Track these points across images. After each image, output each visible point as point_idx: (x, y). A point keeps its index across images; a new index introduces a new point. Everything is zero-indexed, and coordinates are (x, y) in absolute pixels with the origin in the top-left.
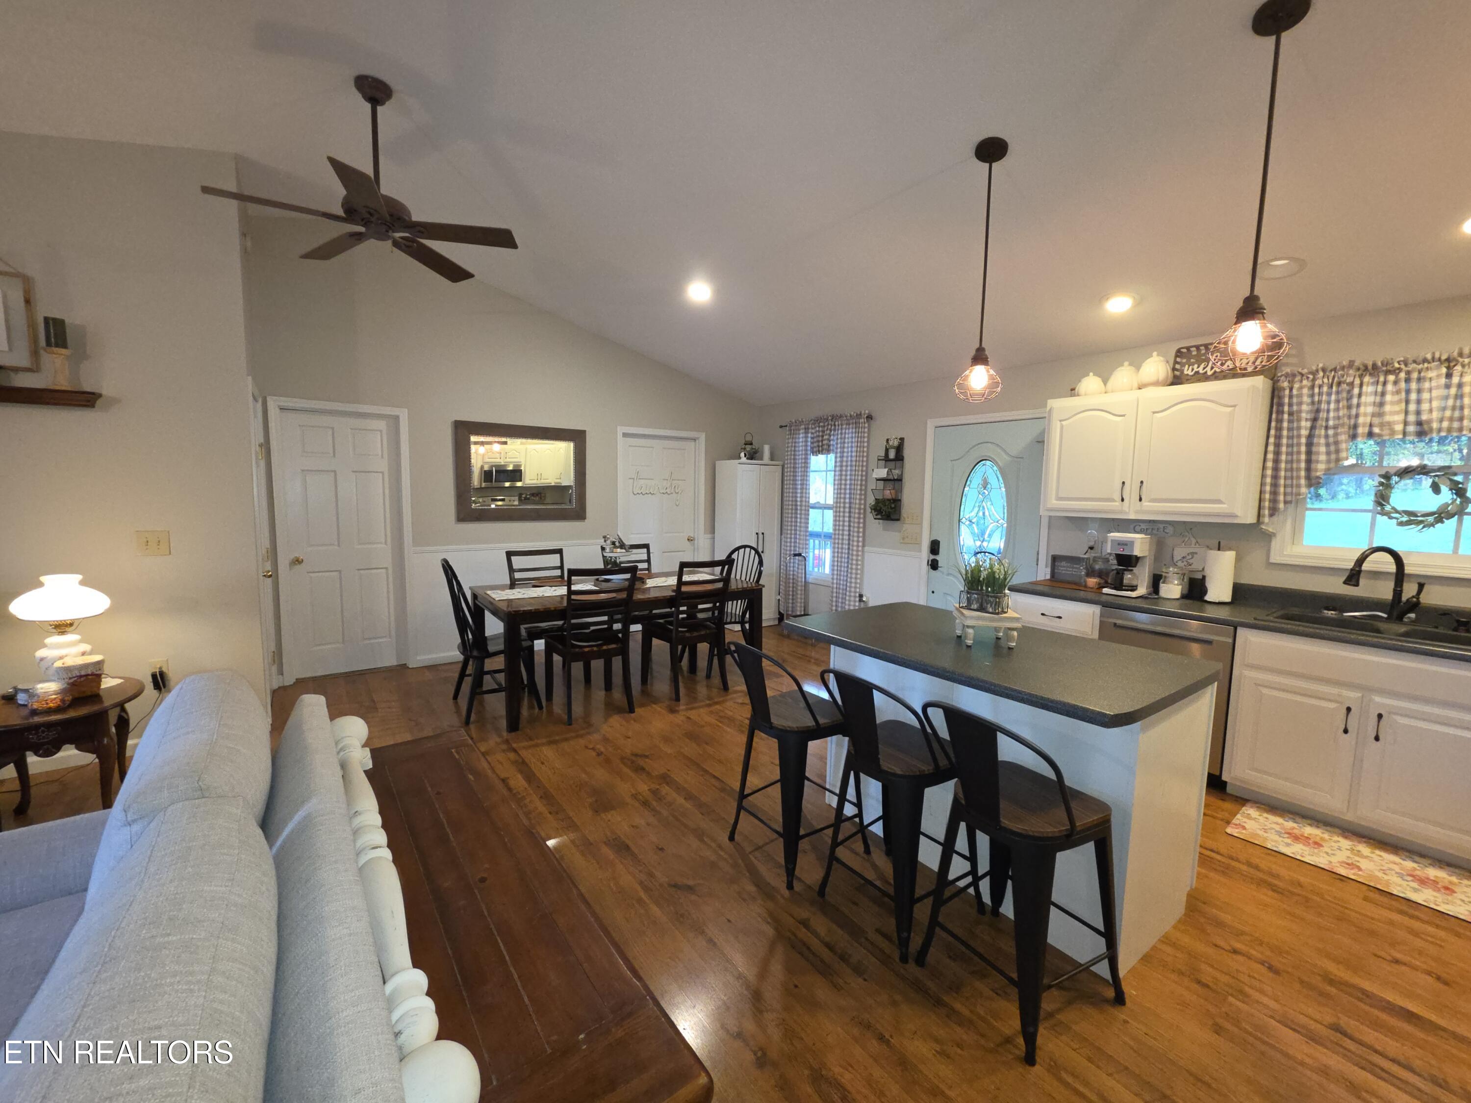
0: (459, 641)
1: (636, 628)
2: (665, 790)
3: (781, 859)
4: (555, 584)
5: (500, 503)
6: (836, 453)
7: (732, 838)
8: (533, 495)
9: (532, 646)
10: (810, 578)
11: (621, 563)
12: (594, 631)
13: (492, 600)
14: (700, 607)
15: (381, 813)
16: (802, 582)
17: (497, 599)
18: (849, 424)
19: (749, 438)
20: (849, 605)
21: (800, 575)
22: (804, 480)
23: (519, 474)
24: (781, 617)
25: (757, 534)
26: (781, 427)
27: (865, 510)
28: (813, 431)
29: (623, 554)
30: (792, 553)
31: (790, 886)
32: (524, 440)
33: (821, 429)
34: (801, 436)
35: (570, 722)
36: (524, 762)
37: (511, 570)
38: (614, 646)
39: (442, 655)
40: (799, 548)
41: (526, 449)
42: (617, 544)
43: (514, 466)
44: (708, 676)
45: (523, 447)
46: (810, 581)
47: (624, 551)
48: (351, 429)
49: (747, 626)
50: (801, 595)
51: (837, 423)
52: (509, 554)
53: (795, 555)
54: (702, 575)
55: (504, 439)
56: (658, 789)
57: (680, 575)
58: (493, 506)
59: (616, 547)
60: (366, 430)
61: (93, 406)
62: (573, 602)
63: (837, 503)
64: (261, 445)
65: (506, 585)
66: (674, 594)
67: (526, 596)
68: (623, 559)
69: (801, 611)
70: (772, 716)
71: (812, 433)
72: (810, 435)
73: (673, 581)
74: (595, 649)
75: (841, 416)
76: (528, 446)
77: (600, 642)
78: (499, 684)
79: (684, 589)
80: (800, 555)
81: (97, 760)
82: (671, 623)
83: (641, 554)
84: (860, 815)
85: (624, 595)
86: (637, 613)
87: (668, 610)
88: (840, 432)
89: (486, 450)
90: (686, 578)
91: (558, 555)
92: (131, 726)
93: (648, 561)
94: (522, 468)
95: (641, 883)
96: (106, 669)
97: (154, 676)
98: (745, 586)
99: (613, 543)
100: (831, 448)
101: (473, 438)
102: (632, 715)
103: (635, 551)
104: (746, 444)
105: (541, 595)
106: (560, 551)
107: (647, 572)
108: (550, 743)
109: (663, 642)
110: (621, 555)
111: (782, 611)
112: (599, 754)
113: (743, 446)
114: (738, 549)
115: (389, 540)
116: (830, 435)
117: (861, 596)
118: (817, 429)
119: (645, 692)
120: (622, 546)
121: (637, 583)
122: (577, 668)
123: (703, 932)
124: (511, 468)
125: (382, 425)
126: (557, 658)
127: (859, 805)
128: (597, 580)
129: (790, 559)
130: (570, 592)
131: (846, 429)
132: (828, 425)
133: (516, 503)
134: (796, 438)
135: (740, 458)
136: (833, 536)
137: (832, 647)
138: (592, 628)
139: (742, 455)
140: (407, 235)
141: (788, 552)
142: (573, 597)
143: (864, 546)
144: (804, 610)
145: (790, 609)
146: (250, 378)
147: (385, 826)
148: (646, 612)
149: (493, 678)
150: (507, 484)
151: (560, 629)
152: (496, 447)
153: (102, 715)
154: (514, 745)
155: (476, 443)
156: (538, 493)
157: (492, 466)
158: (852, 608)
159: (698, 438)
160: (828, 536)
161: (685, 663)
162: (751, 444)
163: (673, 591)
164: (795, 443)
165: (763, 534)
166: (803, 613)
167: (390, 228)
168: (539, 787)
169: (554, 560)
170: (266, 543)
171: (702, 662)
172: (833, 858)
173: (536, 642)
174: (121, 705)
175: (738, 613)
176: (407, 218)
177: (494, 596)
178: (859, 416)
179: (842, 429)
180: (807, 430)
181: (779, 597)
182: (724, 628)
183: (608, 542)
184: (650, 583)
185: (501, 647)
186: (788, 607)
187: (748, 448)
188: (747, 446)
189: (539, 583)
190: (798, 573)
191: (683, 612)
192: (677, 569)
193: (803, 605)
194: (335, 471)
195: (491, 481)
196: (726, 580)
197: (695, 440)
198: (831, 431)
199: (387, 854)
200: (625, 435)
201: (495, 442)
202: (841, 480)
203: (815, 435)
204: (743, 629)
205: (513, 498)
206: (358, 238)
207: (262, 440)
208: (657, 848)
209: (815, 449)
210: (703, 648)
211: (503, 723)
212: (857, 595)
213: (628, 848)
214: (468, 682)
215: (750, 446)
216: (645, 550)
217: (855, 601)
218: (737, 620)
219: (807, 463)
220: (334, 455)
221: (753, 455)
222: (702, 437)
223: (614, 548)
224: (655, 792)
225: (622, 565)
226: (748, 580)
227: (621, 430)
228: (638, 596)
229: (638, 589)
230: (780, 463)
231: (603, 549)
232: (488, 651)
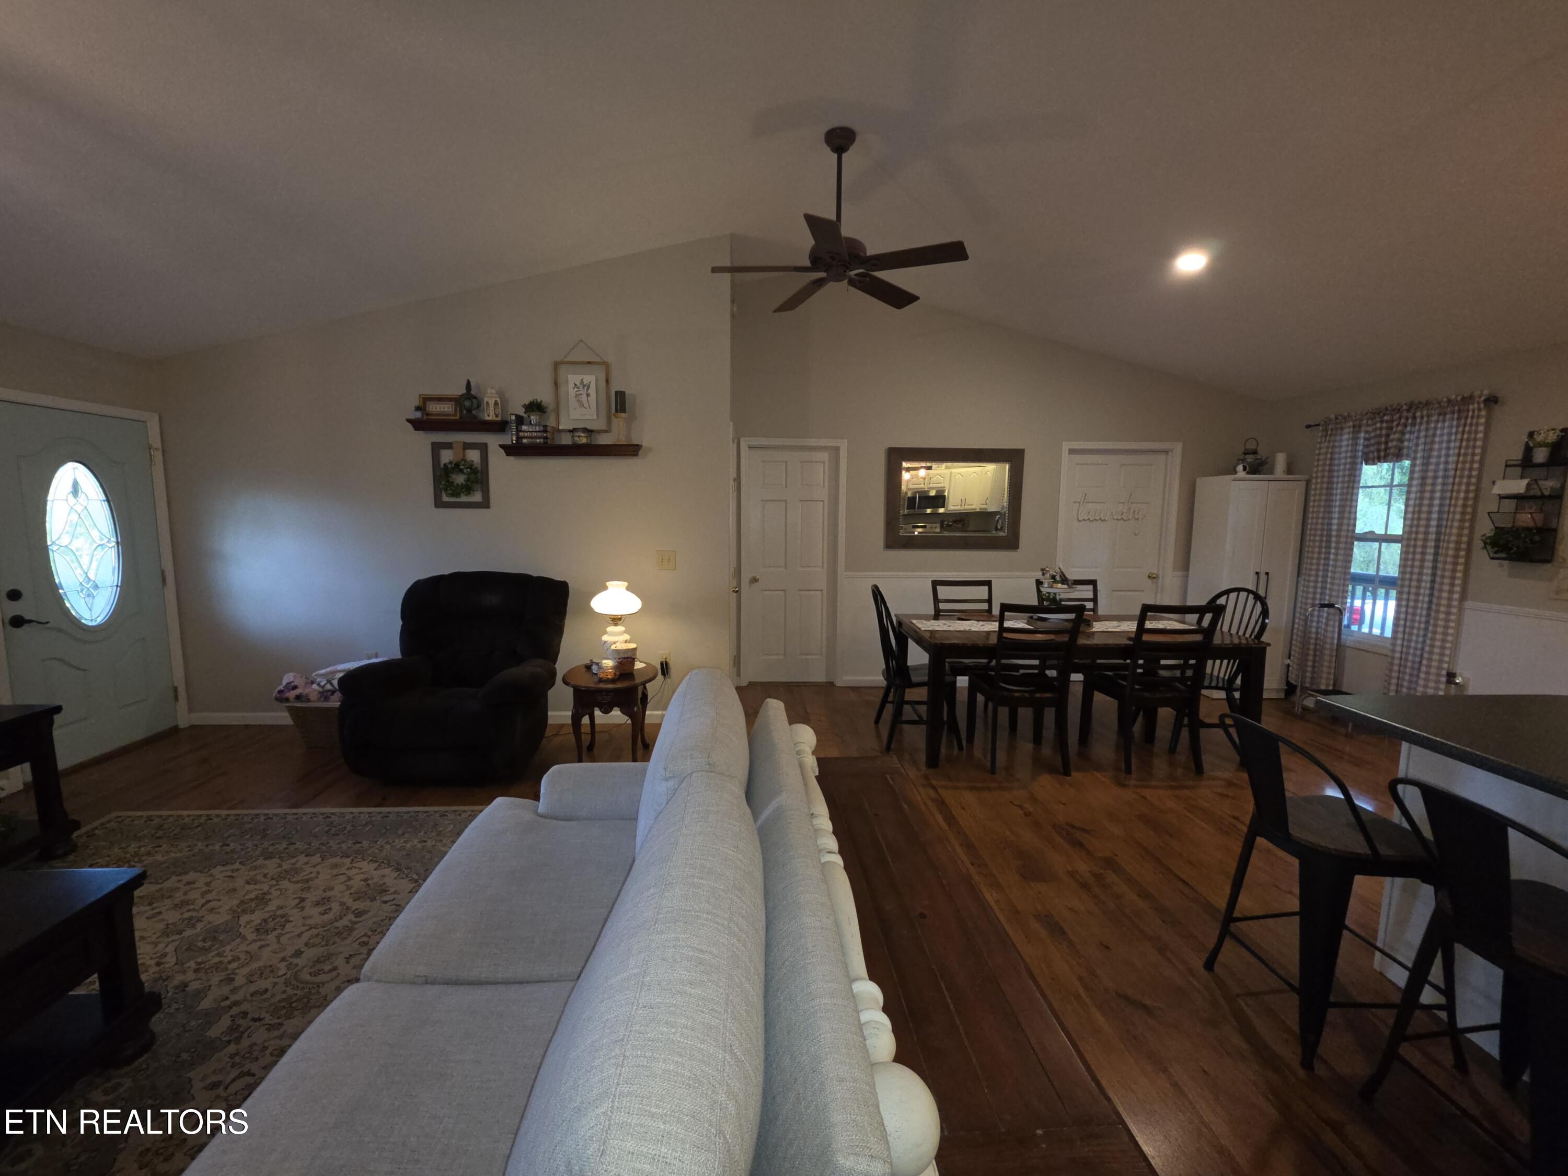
0: (884, 667)
1: (1077, 677)
2: (1111, 877)
3: (1293, 1021)
4: (981, 619)
5: (920, 530)
6: (1415, 459)
7: (1209, 965)
8: (955, 522)
9: (955, 682)
10: (1347, 639)
11: (1061, 600)
12: (1023, 674)
13: (918, 630)
14: (1163, 662)
15: (831, 819)
16: (1332, 644)
17: (923, 629)
18: (1445, 414)
19: (1251, 446)
20: (1426, 687)
21: (1329, 635)
22: (1346, 500)
23: (941, 500)
24: (1290, 689)
25: (1257, 573)
26: (1308, 427)
27: (1469, 544)
28: (1370, 429)
29: (1063, 591)
30: (1317, 602)
31: (1307, 1064)
32: (949, 464)
33: (1384, 425)
34: (1345, 437)
35: (993, 771)
36: (943, 802)
37: (936, 600)
38: (1048, 695)
39: (867, 678)
40: (1330, 596)
41: (951, 473)
42: (1058, 578)
43: (937, 492)
44: (1172, 750)
45: (947, 471)
46: (1348, 643)
47: (1066, 586)
48: (801, 462)
49: (1237, 695)
50: (1330, 662)
51: (1418, 414)
52: (935, 584)
53: (1323, 606)
54: (1170, 622)
55: (929, 464)
56: (1101, 874)
57: (1142, 619)
58: (916, 533)
59: (1056, 582)
60: (812, 462)
61: (637, 455)
62: (1004, 640)
63: (1410, 533)
64: (734, 480)
65: (930, 615)
66: (1131, 643)
67: (951, 629)
68: (1063, 596)
69: (1327, 685)
70: (1290, 825)
71: (1366, 432)
72: (1362, 435)
73: (1132, 626)
74: (1027, 695)
75: (1428, 404)
76: (955, 471)
77: (1032, 688)
78: (920, 716)
79: (1146, 637)
80: (1331, 606)
81: (630, 722)
82: (1124, 678)
83: (1085, 592)
84: (1450, 1007)
85: (1065, 638)
86: (1077, 661)
87: (1121, 661)
88: (1423, 427)
89: (912, 476)
90: (1148, 625)
91: (986, 588)
92: (649, 698)
93: (1095, 600)
94: (946, 494)
95: (1080, 978)
96: (638, 655)
97: (662, 664)
98: (1236, 641)
99: (1053, 577)
100: (1405, 451)
101: (905, 465)
102: (1068, 778)
103: (1080, 587)
104: (1245, 454)
105: (967, 629)
106: (988, 583)
107: (1092, 613)
108: (972, 789)
109: (1108, 698)
110: (1061, 592)
111: (1292, 682)
112: (1027, 814)
113: (1242, 457)
114: (1227, 592)
115: (825, 565)
116: (1403, 433)
117: (1451, 676)
118: (1378, 425)
119: (1084, 754)
120: (1064, 580)
121: (1082, 625)
122: (1004, 712)
123: (1165, 1070)
124: (933, 493)
125: (825, 456)
126: (980, 698)
127: (1449, 991)
128: (1031, 618)
129: (1313, 610)
130: (1002, 629)
131: (1437, 421)
132: (1400, 418)
133: (938, 530)
134: (1335, 441)
135: (1235, 472)
136: (1399, 582)
137: (1405, 746)
138: (1022, 671)
139: (1240, 468)
140: (862, 270)
141: (1310, 601)
142: (1005, 635)
143: (1463, 598)
144: (1334, 685)
145: (1308, 680)
146: (731, 423)
147: (835, 832)
148: (1089, 661)
149: (915, 711)
150: (929, 511)
151: (987, 667)
152: (922, 473)
153: (634, 689)
154: (934, 782)
155: (908, 470)
156: (962, 520)
157: (916, 493)
158: (1430, 692)
159: (1172, 450)
160: (1388, 582)
161: (1137, 728)
162: (1255, 452)
163: (1130, 639)
164: (1333, 447)
165: (1267, 574)
166: (1331, 688)
167: (848, 268)
168: (959, 833)
169: (982, 592)
170: (734, 564)
171: (1163, 731)
172: (1391, 1055)
173: (959, 678)
174: (644, 684)
175: (1222, 675)
176: (862, 254)
177: (919, 625)
178: (1468, 400)
179: (1428, 422)
180: (1357, 429)
181: (1288, 661)
182: (1200, 694)
183: (1048, 575)
184: (1098, 627)
185: (925, 679)
186: (1304, 677)
187: (1250, 458)
188: (1247, 456)
189: (964, 616)
190: (1326, 630)
191: (1140, 666)
192: (1137, 612)
193: (1332, 676)
194: (786, 501)
195: (914, 508)
196: (1209, 632)
197: (1166, 452)
198: (1405, 426)
199: (838, 860)
200: (1072, 451)
201: (922, 467)
202: (1422, 498)
203: (1372, 435)
204: (1230, 699)
205: (934, 525)
206: (819, 283)
207: (735, 476)
208: (1101, 944)
209: (1371, 455)
210: (1166, 714)
211: (922, 757)
212: (1444, 672)
213: (1064, 933)
214: (889, 708)
215: (1252, 456)
216: (1091, 587)
217: (1438, 682)
218: (1221, 685)
219: (1355, 476)
220: (786, 487)
221: (1258, 467)
222: (1178, 448)
223: (1053, 582)
224: (1098, 877)
225: (1063, 603)
226: (1241, 633)
227: (1066, 446)
228: (1082, 641)
229: (1084, 633)
230: (1306, 477)
231: (1039, 583)
232: (910, 680)
